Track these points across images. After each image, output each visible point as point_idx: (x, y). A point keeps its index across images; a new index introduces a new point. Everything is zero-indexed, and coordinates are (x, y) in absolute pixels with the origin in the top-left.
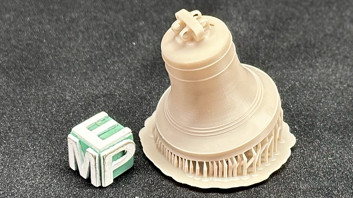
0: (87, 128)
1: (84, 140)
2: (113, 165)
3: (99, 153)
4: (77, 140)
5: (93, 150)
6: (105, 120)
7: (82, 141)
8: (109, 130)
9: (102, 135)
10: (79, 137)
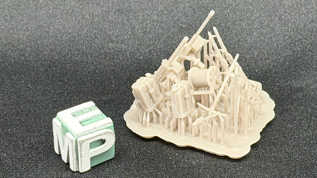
2: (90, 152)
3: (76, 137)
4: (60, 124)
6: (92, 109)
7: (64, 125)
8: (92, 119)
9: (85, 122)
10: (62, 121)
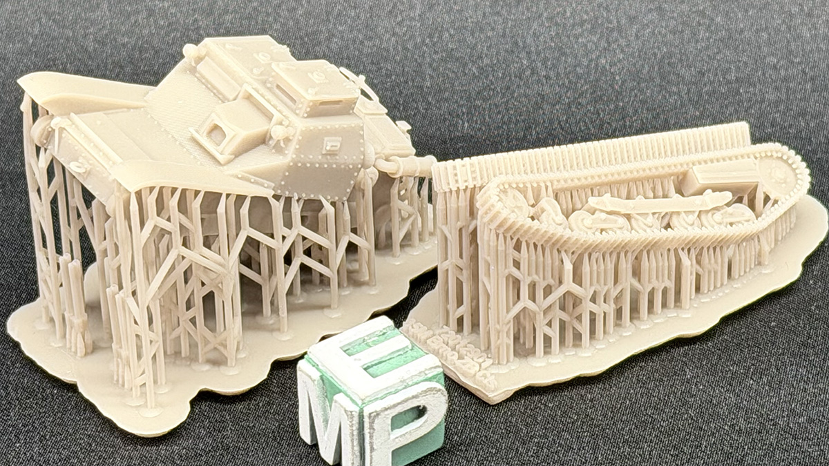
0: (341, 348)
1: (331, 375)
2: (392, 437)
3: (360, 405)
4: (316, 375)
5: (348, 399)
6: (386, 335)
7: (328, 377)
8: (391, 359)
9: (374, 367)
10: (320, 367)
